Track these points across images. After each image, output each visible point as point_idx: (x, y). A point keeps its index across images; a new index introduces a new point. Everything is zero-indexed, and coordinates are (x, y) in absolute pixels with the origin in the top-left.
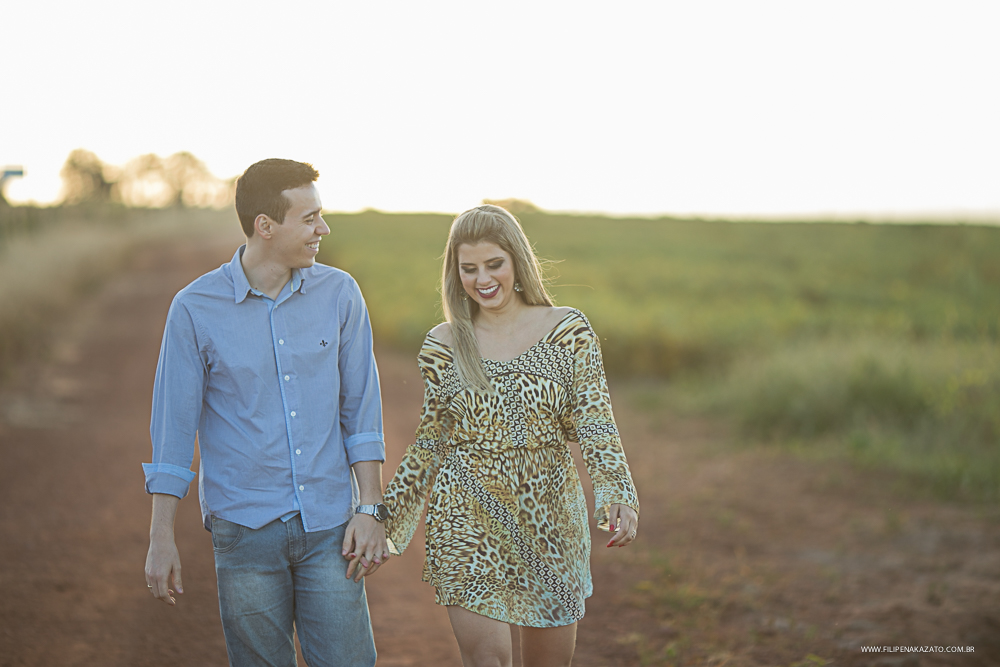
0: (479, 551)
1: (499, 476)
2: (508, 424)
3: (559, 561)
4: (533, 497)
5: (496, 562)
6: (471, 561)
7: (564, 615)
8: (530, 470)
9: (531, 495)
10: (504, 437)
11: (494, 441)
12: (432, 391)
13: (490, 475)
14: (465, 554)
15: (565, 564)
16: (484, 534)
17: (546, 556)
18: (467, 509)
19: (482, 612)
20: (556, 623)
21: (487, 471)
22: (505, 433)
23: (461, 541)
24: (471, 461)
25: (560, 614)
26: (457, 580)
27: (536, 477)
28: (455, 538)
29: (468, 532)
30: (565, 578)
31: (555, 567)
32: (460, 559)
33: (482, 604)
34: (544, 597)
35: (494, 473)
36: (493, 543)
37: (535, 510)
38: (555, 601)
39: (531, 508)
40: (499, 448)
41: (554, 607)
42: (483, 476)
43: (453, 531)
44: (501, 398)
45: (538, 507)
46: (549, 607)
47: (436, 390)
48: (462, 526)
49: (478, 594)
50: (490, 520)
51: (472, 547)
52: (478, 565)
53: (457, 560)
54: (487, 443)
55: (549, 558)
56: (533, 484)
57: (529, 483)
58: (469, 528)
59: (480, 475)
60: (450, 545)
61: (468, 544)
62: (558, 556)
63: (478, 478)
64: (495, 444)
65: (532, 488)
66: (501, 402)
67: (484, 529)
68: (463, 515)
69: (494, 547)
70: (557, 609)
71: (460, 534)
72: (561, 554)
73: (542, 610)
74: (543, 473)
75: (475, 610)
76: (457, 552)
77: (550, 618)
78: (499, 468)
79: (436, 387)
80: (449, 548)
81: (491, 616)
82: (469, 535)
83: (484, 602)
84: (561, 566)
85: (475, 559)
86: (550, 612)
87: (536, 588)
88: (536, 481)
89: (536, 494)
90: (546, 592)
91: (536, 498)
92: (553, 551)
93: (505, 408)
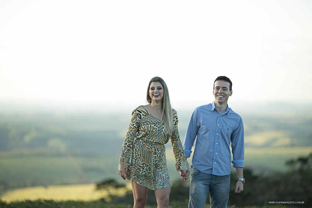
0: (143, 168)
1: (150, 148)
2: (157, 136)
3: (161, 171)
4: (156, 156)
5: (147, 171)
6: (140, 171)
7: (166, 184)
8: (158, 149)
9: (156, 155)
10: (155, 139)
11: (152, 139)
12: (138, 120)
13: (148, 148)
14: (139, 169)
15: (163, 172)
16: (144, 163)
17: (157, 171)
18: (141, 156)
19: (141, 185)
20: (164, 187)
21: (147, 147)
22: (156, 138)
23: (138, 165)
24: (144, 143)
25: (164, 184)
26: (136, 175)
27: (158, 151)
28: (136, 164)
29: (140, 163)
30: (164, 175)
31: (160, 173)
32: (137, 170)
33: (141, 182)
34: (159, 181)
35: (149, 147)
36: (147, 166)
37: (156, 159)
38: (162, 181)
39: (155, 159)
40: (153, 141)
41: (162, 183)
42: (146, 147)
43: (136, 162)
44: (158, 129)
45: (157, 159)
46: (161, 183)
47: (139, 120)
48: (138, 161)
49: (141, 180)
50: (147, 160)
51: (141, 167)
52: (142, 172)
53: (136, 170)
54: (150, 139)
55: (158, 171)
56: (157, 153)
57: (157, 152)
58: (140, 162)
59: (145, 147)
60: (135, 166)
61: (140, 166)
62: (161, 170)
63: (145, 148)
64: (152, 140)
65: (157, 154)
66: (157, 130)
67: (145, 162)
68: (139, 158)
69: (147, 167)
70: (163, 183)
71: (138, 163)
72: (161, 169)
73: (159, 184)
74: (160, 150)
75: (139, 184)
76: (137, 168)
77: (162, 186)
78: (150, 146)
79: (140, 119)
80: (134, 166)
81: (143, 186)
82: (140, 164)
83: (142, 182)
84: (162, 172)
85: (141, 170)
86: (162, 184)
87: (157, 179)
88: (158, 152)
89: (157, 156)
90: (159, 180)
91: (157, 157)
92: (159, 169)
93: (157, 132)
